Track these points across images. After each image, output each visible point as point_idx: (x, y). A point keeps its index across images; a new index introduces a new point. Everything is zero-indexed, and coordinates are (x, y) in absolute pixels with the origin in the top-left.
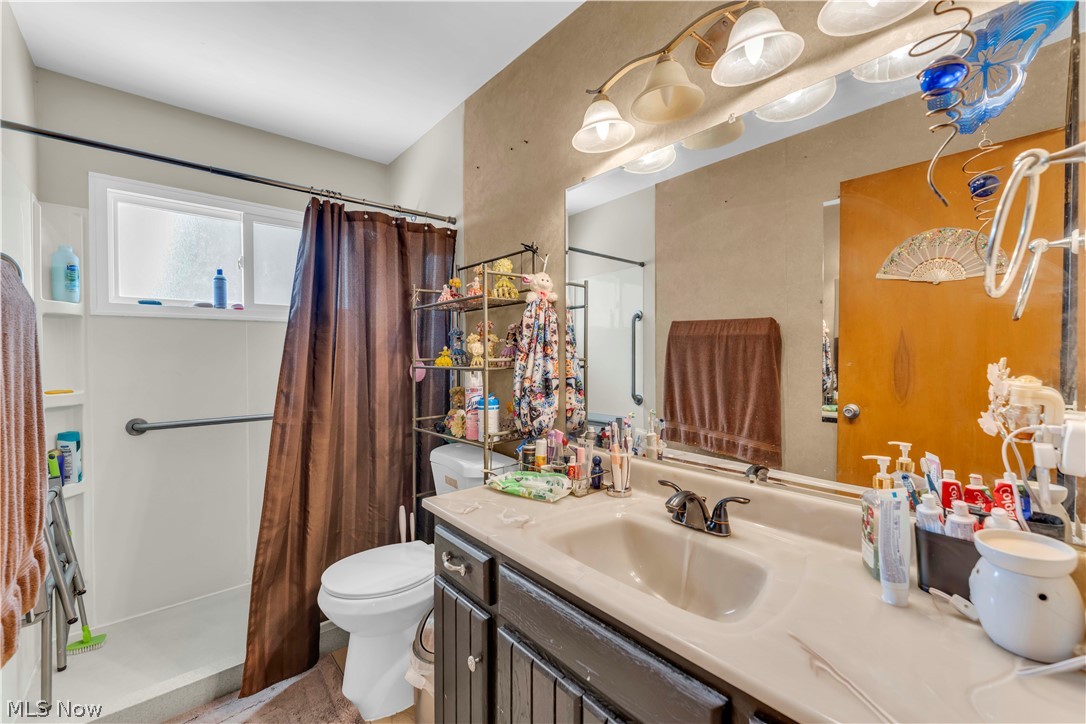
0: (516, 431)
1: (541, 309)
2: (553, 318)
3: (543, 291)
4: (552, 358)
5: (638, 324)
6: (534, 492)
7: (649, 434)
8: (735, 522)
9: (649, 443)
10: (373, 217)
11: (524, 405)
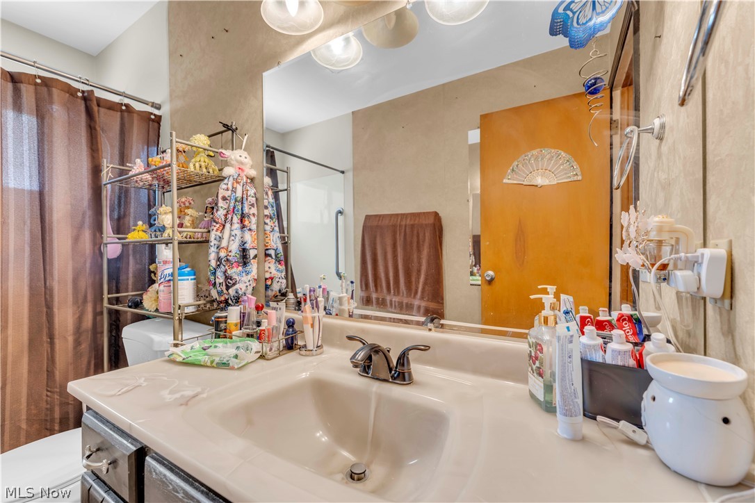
0: (213, 301)
1: (238, 182)
2: (252, 192)
3: (241, 167)
4: (250, 230)
5: (340, 218)
6: (217, 360)
7: (341, 295)
8: (417, 368)
9: (341, 304)
10: (47, 83)
11: (219, 274)
